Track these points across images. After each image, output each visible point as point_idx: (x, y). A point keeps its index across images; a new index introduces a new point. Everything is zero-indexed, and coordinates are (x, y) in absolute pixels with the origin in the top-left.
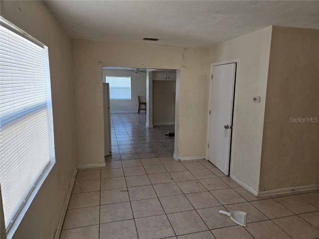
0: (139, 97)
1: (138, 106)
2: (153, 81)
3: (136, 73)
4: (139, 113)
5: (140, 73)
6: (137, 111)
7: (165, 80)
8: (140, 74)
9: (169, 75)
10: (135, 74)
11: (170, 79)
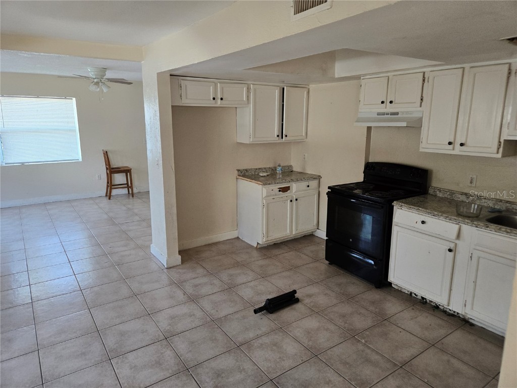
0: (106, 154)
1: (104, 177)
2: (172, 106)
3: (97, 83)
4: (109, 196)
5: (110, 84)
6: (103, 192)
7: (211, 103)
8: (109, 87)
9: (222, 89)
10: (93, 88)
11: (224, 103)
